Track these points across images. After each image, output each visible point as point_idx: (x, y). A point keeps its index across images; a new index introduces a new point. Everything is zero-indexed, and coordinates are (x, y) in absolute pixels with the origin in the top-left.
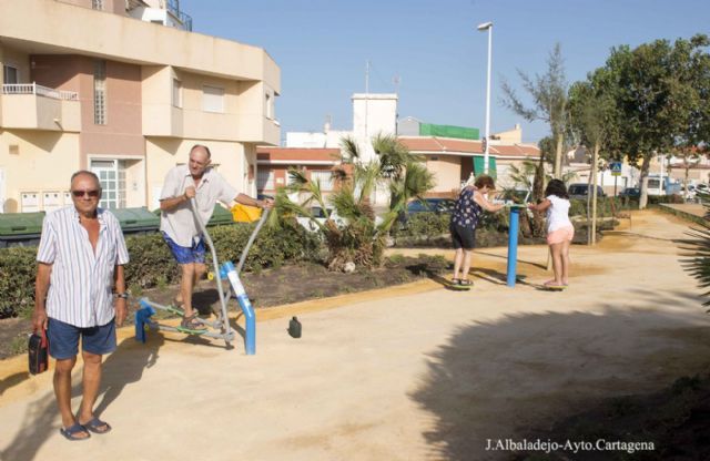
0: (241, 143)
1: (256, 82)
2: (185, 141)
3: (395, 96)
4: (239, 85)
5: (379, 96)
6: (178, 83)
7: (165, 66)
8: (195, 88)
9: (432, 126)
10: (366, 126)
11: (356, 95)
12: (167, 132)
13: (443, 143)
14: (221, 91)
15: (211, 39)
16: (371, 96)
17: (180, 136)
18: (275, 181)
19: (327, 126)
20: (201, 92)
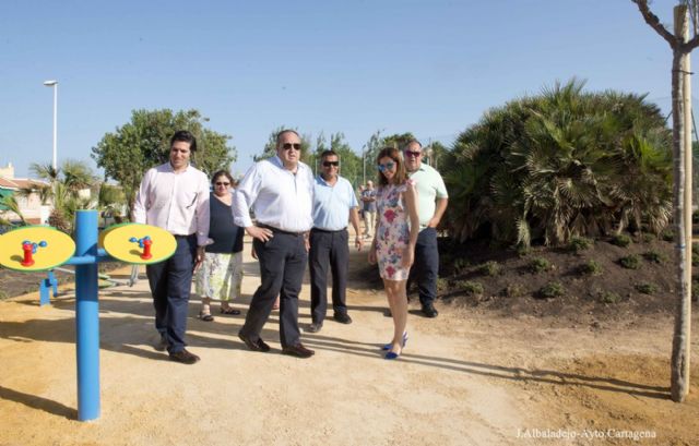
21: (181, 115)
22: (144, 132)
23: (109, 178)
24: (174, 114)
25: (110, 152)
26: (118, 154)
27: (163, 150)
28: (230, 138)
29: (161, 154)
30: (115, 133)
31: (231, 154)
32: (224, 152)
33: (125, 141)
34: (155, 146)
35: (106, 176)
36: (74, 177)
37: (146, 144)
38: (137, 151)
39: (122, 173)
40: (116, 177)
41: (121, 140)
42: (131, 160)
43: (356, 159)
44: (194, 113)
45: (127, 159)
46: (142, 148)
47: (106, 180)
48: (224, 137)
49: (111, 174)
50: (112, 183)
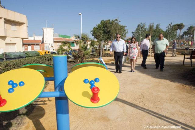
0: (21, 38)
1: (24, 23)
2: (7, 38)
3: (53, 28)
4: (20, 24)
5: (49, 28)
6: (5, 23)
7: (2, 18)
8: (9, 24)
9: (61, 35)
10: (47, 35)
11: (44, 28)
12: (3, 35)
13: (64, 39)
14: (16, 25)
15: (13, 12)
16: (48, 28)
17: (6, 36)
18: (25, 48)
19: (34, 35)
20: (11, 25)
21: (113, 21)
22: (103, 26)
23: (95, 39)
24: (111, 21)
25: (95, 32)
26: (97, 32)
27: (108, 31)
28: (126, 26)
29: (108, 32)
30: (96, 26)
31: (126, 31)
32: (125, 31)
33: (98, 29)
34: (106, 30)
35: (94, 38)
36: (84, 38)
37: (104, 29)
38: (102, 31)
39: (98, 37)
40: (97, 38)
41: (98, 28)
42: (100, 34)
43: (164, 32)
44: (116, 20)
45: (99, 34)
46: (103, 30)
47: (94, 39)
48: (125, 26)
49: (95, 38)
50: (96, 40)
